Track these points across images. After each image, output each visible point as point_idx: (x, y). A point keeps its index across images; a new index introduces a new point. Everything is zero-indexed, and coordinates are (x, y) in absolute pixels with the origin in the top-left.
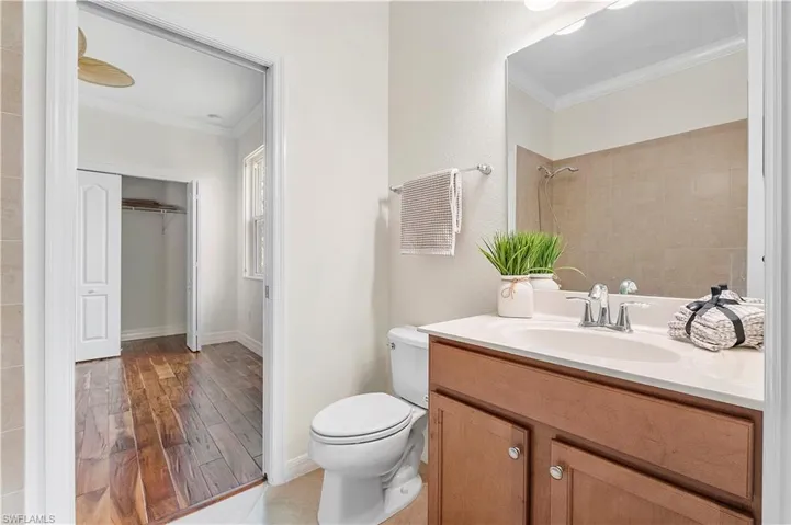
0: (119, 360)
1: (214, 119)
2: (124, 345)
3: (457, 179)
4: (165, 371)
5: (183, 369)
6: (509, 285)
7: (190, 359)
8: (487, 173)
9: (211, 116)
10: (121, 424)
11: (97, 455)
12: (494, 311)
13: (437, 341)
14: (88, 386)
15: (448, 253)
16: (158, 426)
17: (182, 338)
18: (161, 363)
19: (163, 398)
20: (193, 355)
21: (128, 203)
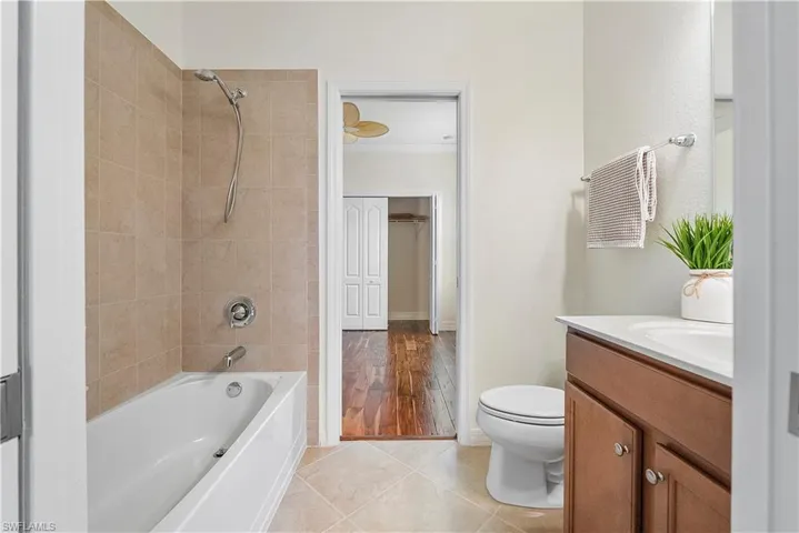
0: (386, 333)
1: (448, 140)
2: (390, 323)
3: (649, 159)
4: (411, 345)
5: (423, 346)
6: (694, 280)
7: (429, 339)
8: (688, 144)
9: (445, 138)
10: (378, 373)
11: (362, 388)
12: (675, 311)
13: (575, 333)
14: (366, 346)
15: (634, 245)
16: (398, 379)
17: (427, 323)
18: (410, 339)
19: (406, 363)
20: (433, 337)
21: (392, 217)
